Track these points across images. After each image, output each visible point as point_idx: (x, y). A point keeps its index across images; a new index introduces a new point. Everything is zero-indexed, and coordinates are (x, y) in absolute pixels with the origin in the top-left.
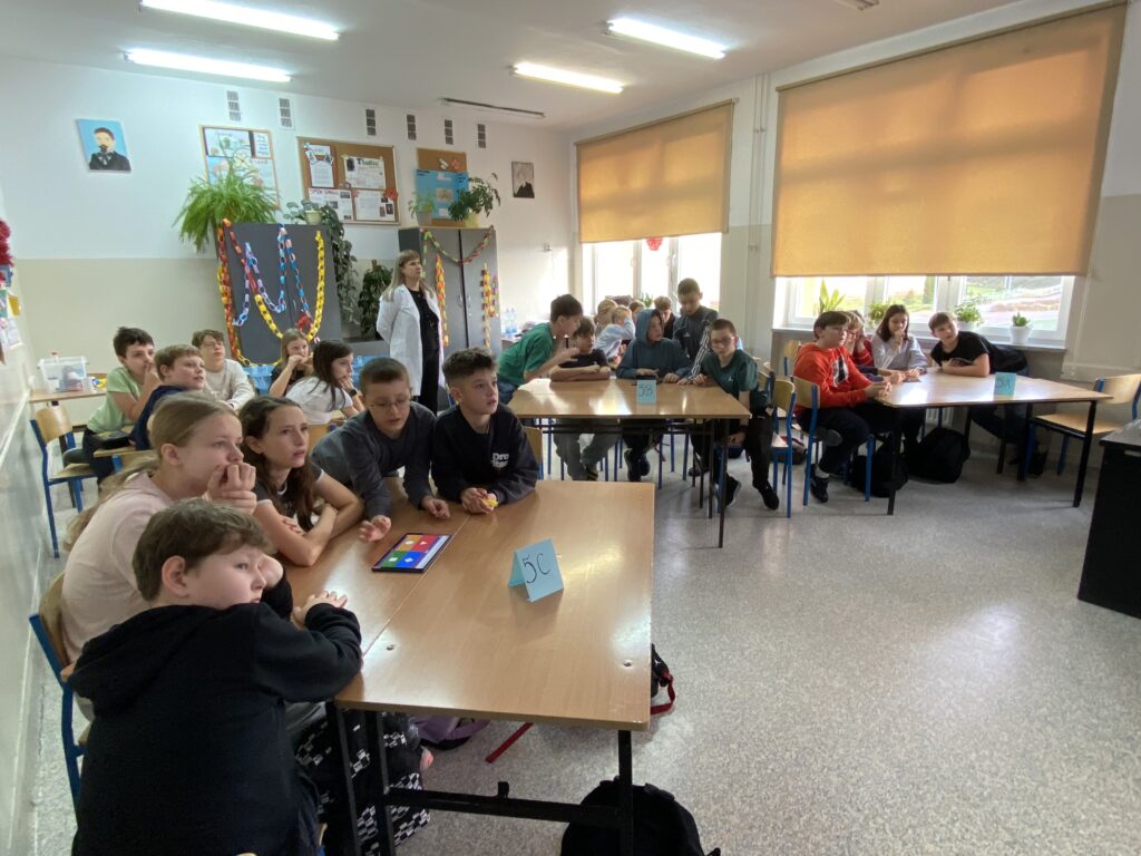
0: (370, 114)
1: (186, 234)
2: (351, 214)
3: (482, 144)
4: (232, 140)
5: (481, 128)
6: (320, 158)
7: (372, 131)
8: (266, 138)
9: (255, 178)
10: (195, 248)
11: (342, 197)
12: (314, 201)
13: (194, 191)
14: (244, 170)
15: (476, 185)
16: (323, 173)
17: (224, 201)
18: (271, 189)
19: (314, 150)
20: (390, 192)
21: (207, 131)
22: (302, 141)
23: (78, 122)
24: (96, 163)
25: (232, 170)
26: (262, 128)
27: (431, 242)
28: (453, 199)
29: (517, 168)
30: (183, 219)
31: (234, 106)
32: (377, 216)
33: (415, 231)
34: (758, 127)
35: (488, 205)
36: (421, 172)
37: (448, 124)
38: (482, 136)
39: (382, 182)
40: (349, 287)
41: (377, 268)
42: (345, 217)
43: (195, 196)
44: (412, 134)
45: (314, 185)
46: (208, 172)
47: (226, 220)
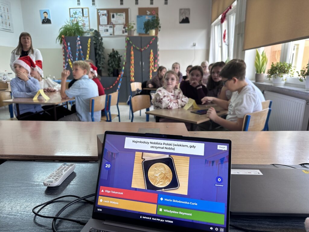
2: (112, 33)
3: (166, 3)
4: (77, 12)
6: (103, 15)
7: (122, 4)
8: (87, 10)
9: (83, 23)
11: (110, 27)
14: (80, 21)
16: (104, 20)
18: (87, 27)
19: (102, 12)
20: (127, 24)
21: (71, 10)
22: (98, 10)
23: (40, 11)
24: (43, 22)
26: (86, 7)
29: (182, 11)
31: (79, 1)
32: (121, 34)
36: (138, 17)
39: (124, 21)
44: (137, 3)
45: (101, 24)
47: (63, 36)
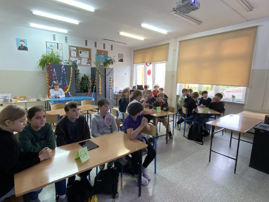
0: (86, 41)
1: (40, 66)
2: (80, 63)
3: (112, 49)
4: (53, 45)
5: (112, 46)
6: (74, 50)
7: (86, 45)
8: (61, 45)
9: (58, 54)
10: (42, 69)
11: (78, 59)
12: (71, 60)
13: (43, 56)
14: (55, 52)
15: (110, 58)
16: (74, 54)
17: (50, 59)
18: (61, 57)
19: (72, 48)
20: (90, 59)
21: (47, 43)
22: (70, 46)
23: (16, 39)
24: (20, 48)
25: (52, 52)
26: (61, 43)
27: (98, 71)
28: (104, 61)
29: (120, 55)
30: (39, 62)
31: (54, 37)
32: (86, 64)
33: (95, 68)
34: (174, 49)
35: (112, 63)
36: (97, 55)
37: (104, 44)
38: (112, 48)
39: (88, 56)
40: (78, 80)
41: (85, 76)
42: (79, 64)
43: (43, 57)
44: (96, 46)
45: (72, 56)
46: (46, 52)
47: (49, 63)
